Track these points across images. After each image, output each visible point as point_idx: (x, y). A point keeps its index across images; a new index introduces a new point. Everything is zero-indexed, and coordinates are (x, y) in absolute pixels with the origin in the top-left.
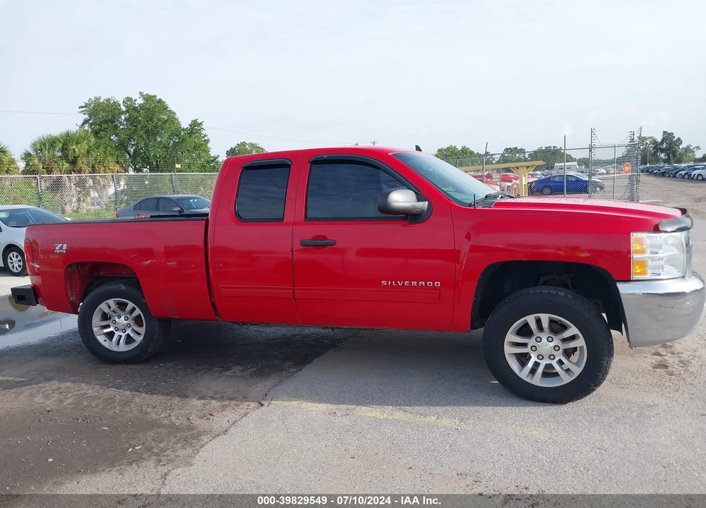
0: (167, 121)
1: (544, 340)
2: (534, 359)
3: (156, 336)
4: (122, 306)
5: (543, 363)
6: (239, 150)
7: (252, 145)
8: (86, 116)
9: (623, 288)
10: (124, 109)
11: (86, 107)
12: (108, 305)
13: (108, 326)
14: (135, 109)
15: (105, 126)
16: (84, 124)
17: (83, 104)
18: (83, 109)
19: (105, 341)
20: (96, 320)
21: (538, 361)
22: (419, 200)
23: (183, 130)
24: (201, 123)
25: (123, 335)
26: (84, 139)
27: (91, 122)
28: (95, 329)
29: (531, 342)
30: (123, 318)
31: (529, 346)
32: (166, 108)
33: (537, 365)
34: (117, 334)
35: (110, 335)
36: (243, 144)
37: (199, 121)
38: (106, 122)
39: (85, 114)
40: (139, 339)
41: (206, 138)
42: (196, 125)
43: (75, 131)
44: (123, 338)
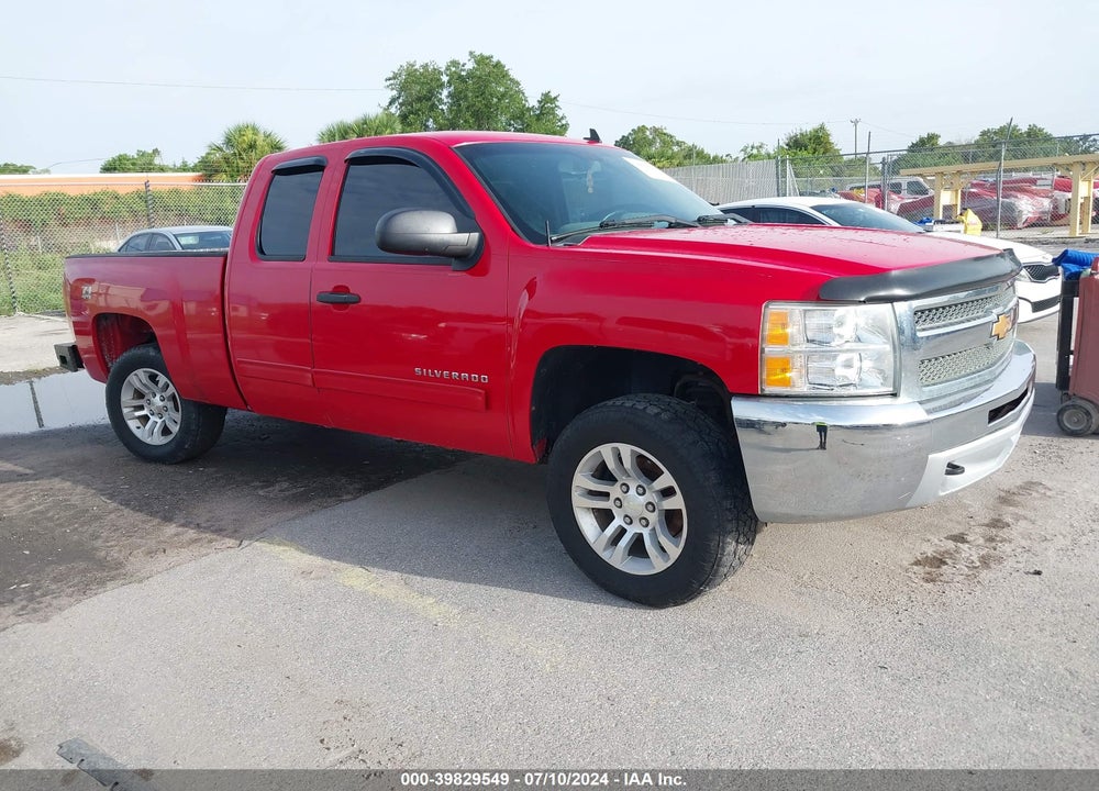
0: (503, 95)
1: (632, 491)
2: (618, 522)
3: (193, 427)
4: (153, 378)
5: (632, 531)
6: (634, 140)
7: (655, 130)
8: (395, 93)
9: (741, 409)
10: (445, 79)
11: (394, 78)
12: (138, 377)
13: (141, 408)
14: (460, 77)
15: (416, 106)
16: (390, 104)
17: (391, 75)
18: (392, 82)
19: (138, 428)
20: (126, 397)
21: (625, 526)
22: (460, 230)
23: (529, 109)
24: (555, 98)
25: (160, 421)
26: (386, 127)
27: (401, 101)
28: (125, 411)
29: (615, 491)
30: (158, 397)
31: (612, 497)
32: (505, 75)
33: (622, 532)
34: (152, 418)
35: (145, 419)
36: (642, 129)
37: (553, 95)
38: (419, 99)
39: (392, 89)
40: (175, 429)
41: (564, 122)
42: (548, 100)
43: (374, 115)
44: (158, 425)
